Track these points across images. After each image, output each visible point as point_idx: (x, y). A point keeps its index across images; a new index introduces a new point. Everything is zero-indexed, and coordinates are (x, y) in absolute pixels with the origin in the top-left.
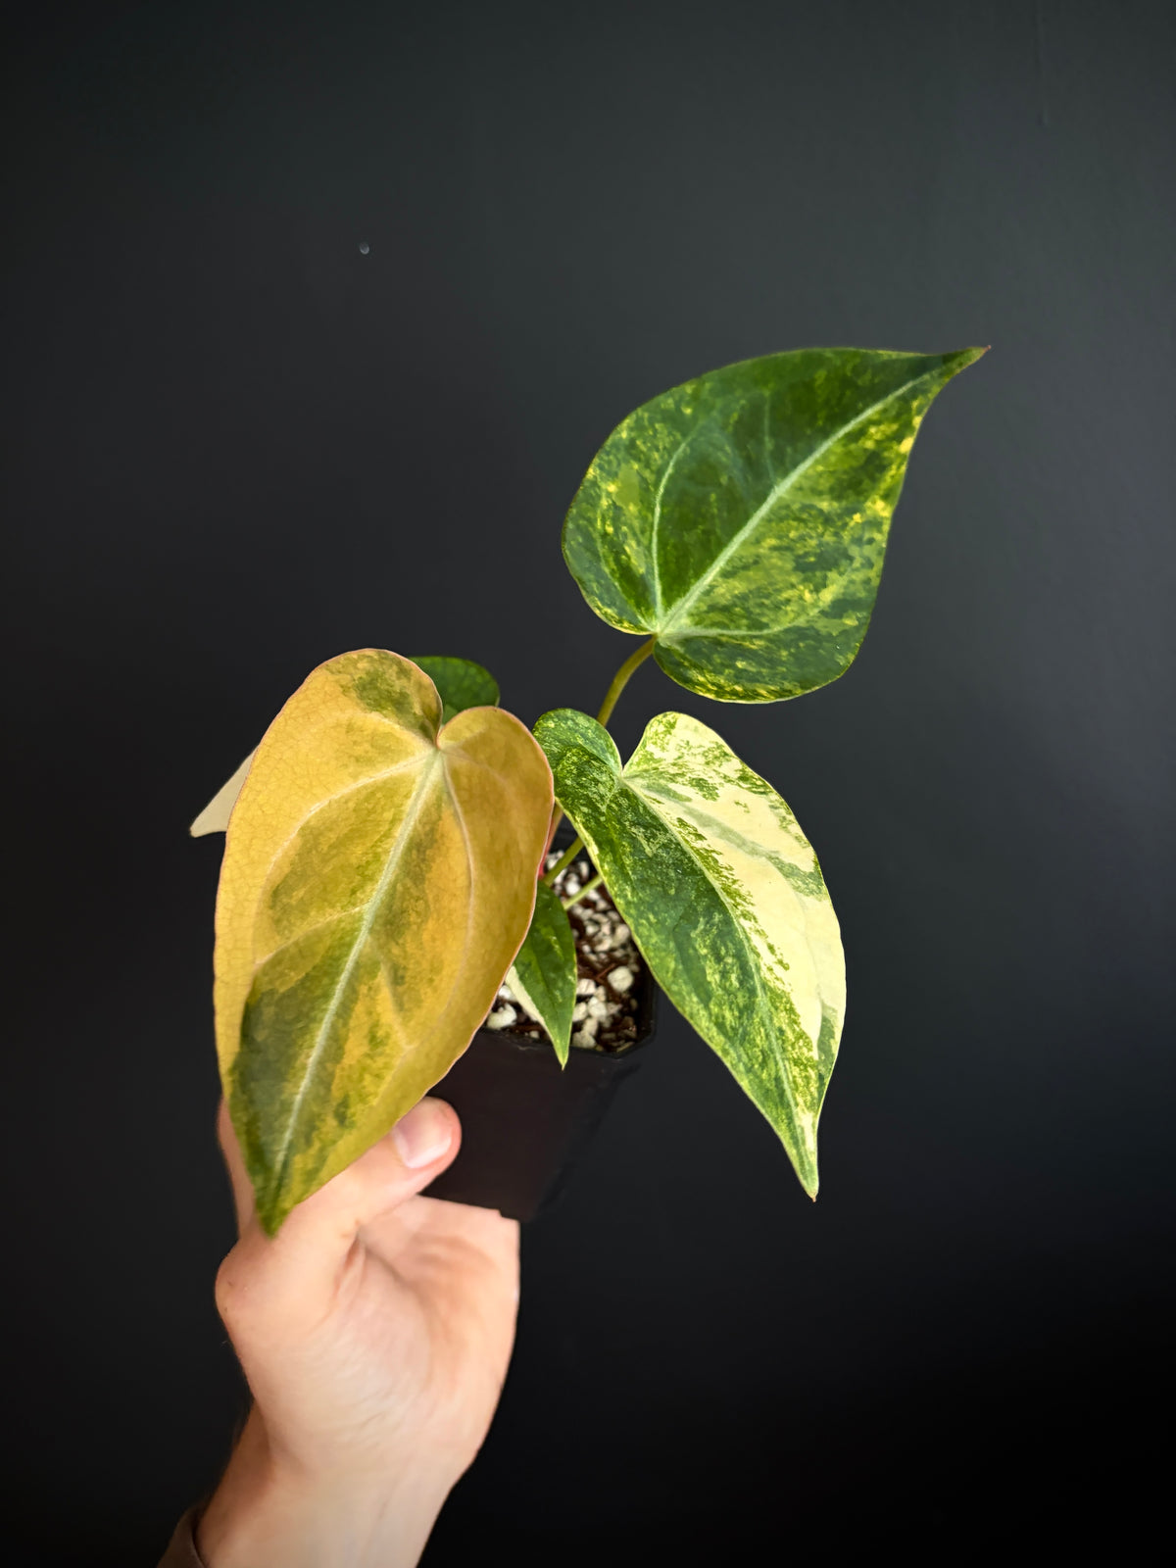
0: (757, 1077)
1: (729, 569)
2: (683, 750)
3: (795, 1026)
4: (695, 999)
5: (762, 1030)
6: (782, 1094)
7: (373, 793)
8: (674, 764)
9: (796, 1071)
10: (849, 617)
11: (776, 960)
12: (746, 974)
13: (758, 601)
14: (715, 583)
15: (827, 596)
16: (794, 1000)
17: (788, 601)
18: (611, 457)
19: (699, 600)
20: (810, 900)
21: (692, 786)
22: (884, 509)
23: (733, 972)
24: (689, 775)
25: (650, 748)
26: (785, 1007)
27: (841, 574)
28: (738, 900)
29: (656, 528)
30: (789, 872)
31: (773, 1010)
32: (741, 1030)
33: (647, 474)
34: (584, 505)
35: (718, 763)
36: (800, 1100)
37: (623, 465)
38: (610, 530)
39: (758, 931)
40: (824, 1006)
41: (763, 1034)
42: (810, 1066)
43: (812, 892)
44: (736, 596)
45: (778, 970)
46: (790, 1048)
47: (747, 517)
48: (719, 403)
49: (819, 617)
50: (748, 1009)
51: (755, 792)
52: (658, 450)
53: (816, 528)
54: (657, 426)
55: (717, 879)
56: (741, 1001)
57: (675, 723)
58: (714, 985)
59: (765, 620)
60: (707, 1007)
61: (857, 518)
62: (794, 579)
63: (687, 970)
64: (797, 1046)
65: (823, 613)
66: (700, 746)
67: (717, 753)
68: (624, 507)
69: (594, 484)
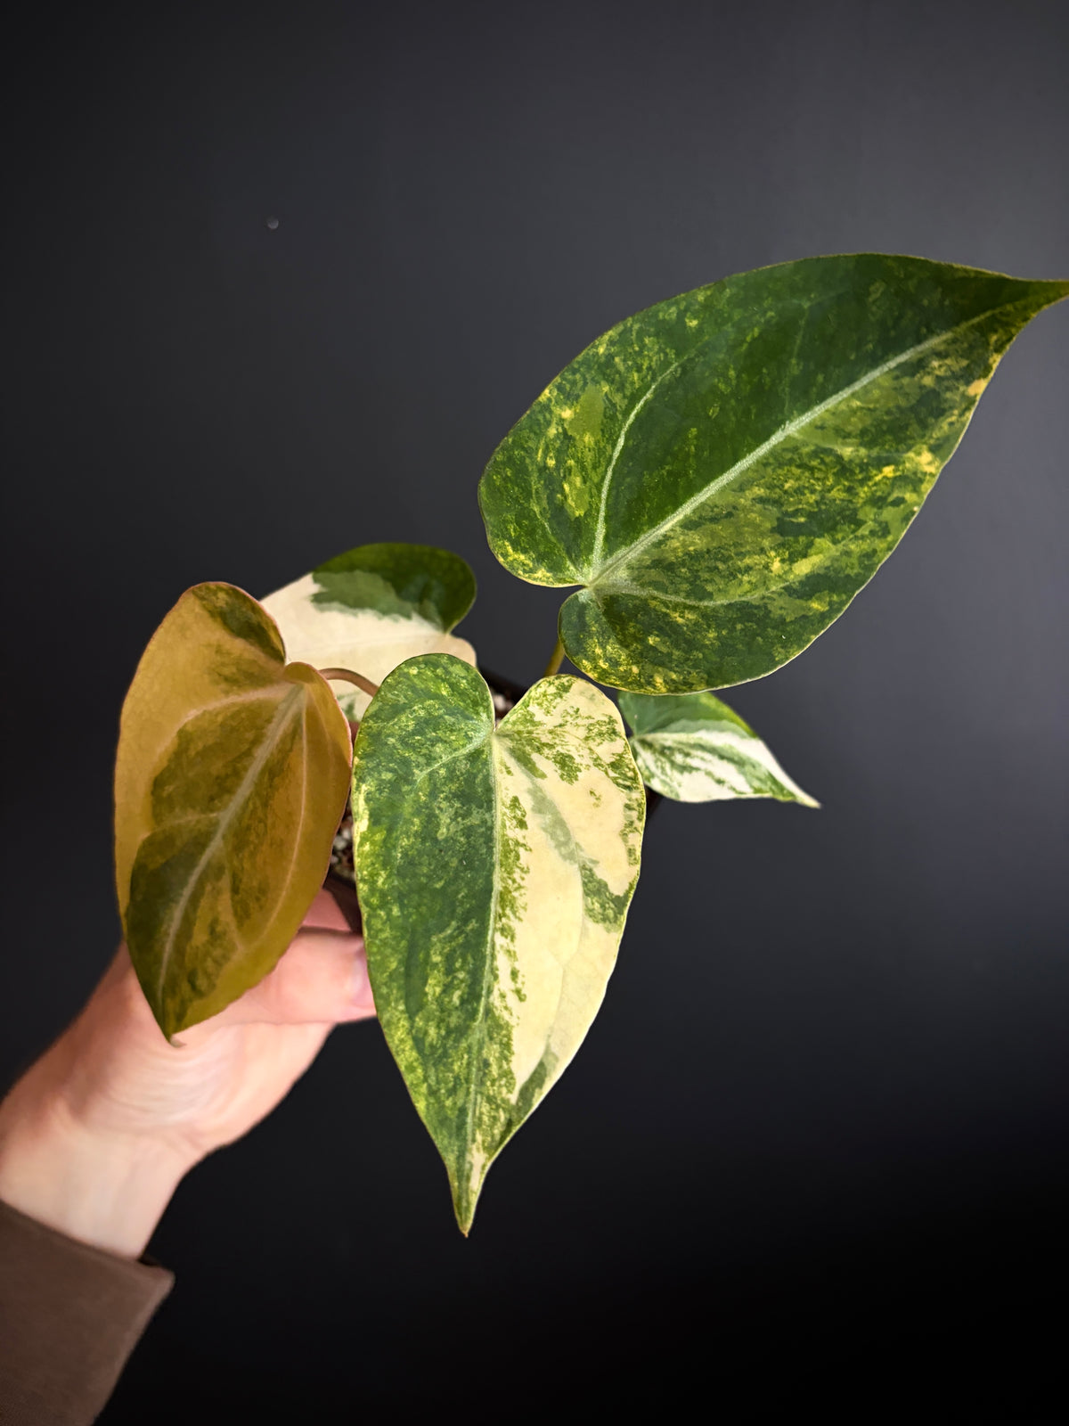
0: (439, 1101)
1: (695, 518)
2: (569, 718)
3: (504, 1063)
4: (402, 1007)
5: (466, 1056)
6: (461, 1126)
7: (239, 712)
8: (551, 732)
9: (485, 1108)
10: (820, 599)
11: (513, 988)
12: (473, 994)
13: (712, 563)
14: (672, 534)
15: (803, 568)
16: (515, 1034)
17: (748, 569)
18: (578, 376)
19: (645, 552)
20: (596, 930)
21: (556, 762)
22: (930, 463)
23: (459, 988)
24: (559, 748)
25: (533, 708)
26: (501, 1040)
27: (835, 542)
28: (508, 911)
29: (614, 463)
30: (594, 887)
31: (487, 1039)
32: (440, 1051)
33: (617, 398)
34: (525, 433)
35: (598, 740)
36: (479, 1137)
37: (590, 387)
38: (551, 463)
39: (509, 951)
40: (547, 1052)
41: (465, 1062)
42: (504, 1109)
43: (605, 919)
44: (688, 554)
45: (512, 1000)
46: (489, 1083)
47: (736, 459)
48: (737, 315)
49: (780, 594)
50: (461, 1031)
51: (618, 784)
52: (639, 370)
53: (826, 478)
54: (647, 340)
55: (503, 880)
56: (454, 1021)
57: (570, 686)
58: (430, 998)
59: (709, 588)
60: (411, 1018)
61: (888, 471)
62: (766, 543)
63: (408, 975)
64: (497, 1084)
65: (789, 590)
66: (588, 718)
67: (604, 729)
68: (578, 437)
69: (546, 408)
